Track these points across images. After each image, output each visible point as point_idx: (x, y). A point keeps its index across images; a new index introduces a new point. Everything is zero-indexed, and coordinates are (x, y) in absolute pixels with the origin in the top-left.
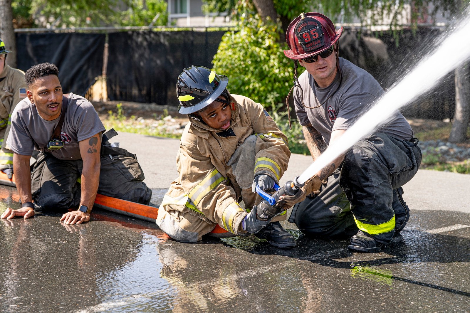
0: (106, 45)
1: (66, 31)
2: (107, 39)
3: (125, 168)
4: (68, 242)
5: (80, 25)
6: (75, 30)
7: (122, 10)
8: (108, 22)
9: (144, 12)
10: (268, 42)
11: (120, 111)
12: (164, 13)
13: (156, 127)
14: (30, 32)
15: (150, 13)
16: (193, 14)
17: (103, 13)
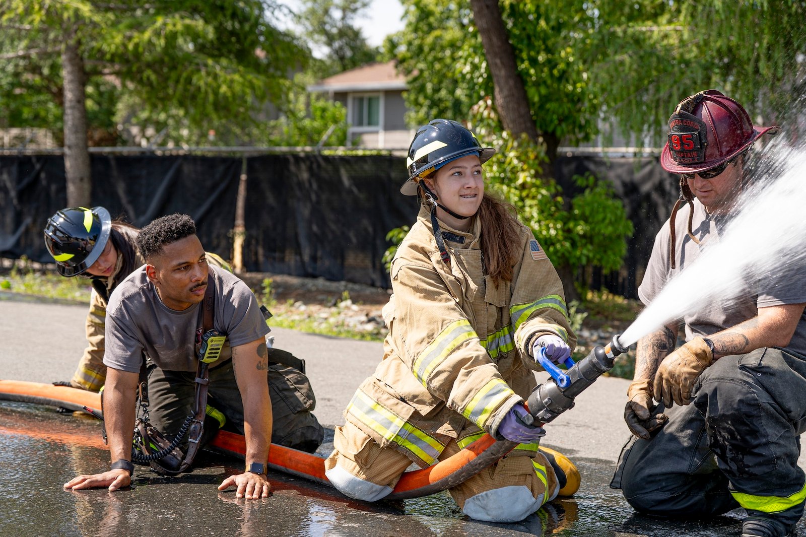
0: (244, 177)
1: (174, 153)
2: (244, 167)
3: (289, 390)
4: (181, 515)
5: (198, 143)
6: (190, 150)
7: (270, 119)
8: (246, 139)
9: (307, 123)
10: (522, 177)
11: (267, 290)
12: (341, 124)
13: (326, 319)
14: (113, 153)
15: (317, 124)
16: (390, 127)
17: (238, 124)
